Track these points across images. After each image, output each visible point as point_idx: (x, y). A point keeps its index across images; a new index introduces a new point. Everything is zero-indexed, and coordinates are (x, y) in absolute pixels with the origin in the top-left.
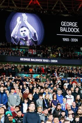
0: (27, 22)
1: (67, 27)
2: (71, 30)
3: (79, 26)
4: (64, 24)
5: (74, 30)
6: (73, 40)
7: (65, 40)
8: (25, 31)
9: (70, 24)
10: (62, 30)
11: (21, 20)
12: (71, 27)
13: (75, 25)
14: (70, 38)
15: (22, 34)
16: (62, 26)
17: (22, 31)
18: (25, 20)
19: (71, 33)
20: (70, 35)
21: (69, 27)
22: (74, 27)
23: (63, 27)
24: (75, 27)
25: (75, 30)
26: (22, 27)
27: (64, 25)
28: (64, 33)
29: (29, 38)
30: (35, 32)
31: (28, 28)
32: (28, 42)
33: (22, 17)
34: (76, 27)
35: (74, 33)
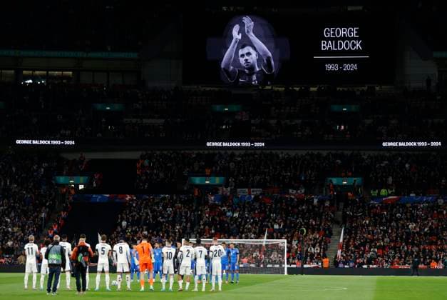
0: (252, 34)
1: (336, 39)
2: (344, 45)
4: (329, 32)
5: (350, 45)
6: (347, 67)
7: (329, 67)
8: (249, 54)
9: (344, 32)
10: (325, 46)
13: (354, 35)
15: (242, 60)
16: (325, 39)
17: (243, 56)
18: (248, 32)
19: (343, 52)
21: (341, 38)
23: (327, 40)
24: (353, 38)
25: (354, 45)
27: (330, 35)
28: (329, 52)
30: (270, 54)
32: (254, 77)
33: (242, 25)
34: (355, 39)
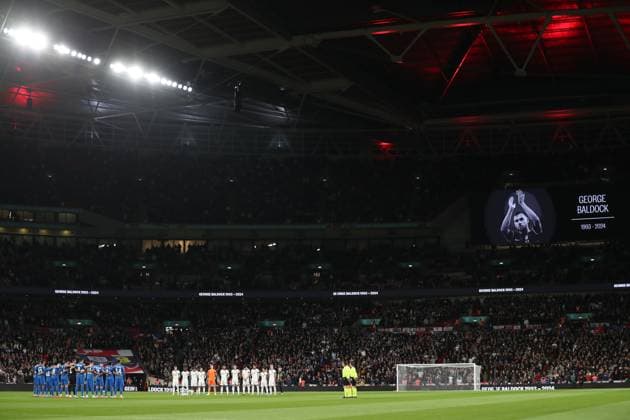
3: (608, 201)
11: (515, 201)
12: (595, 204)
14: (593, 223)
20: (593, 218)
22: (599, 204)
26: (517, 214)
29: (529, 231)
31: (525, 214)
35: (600, 214)
